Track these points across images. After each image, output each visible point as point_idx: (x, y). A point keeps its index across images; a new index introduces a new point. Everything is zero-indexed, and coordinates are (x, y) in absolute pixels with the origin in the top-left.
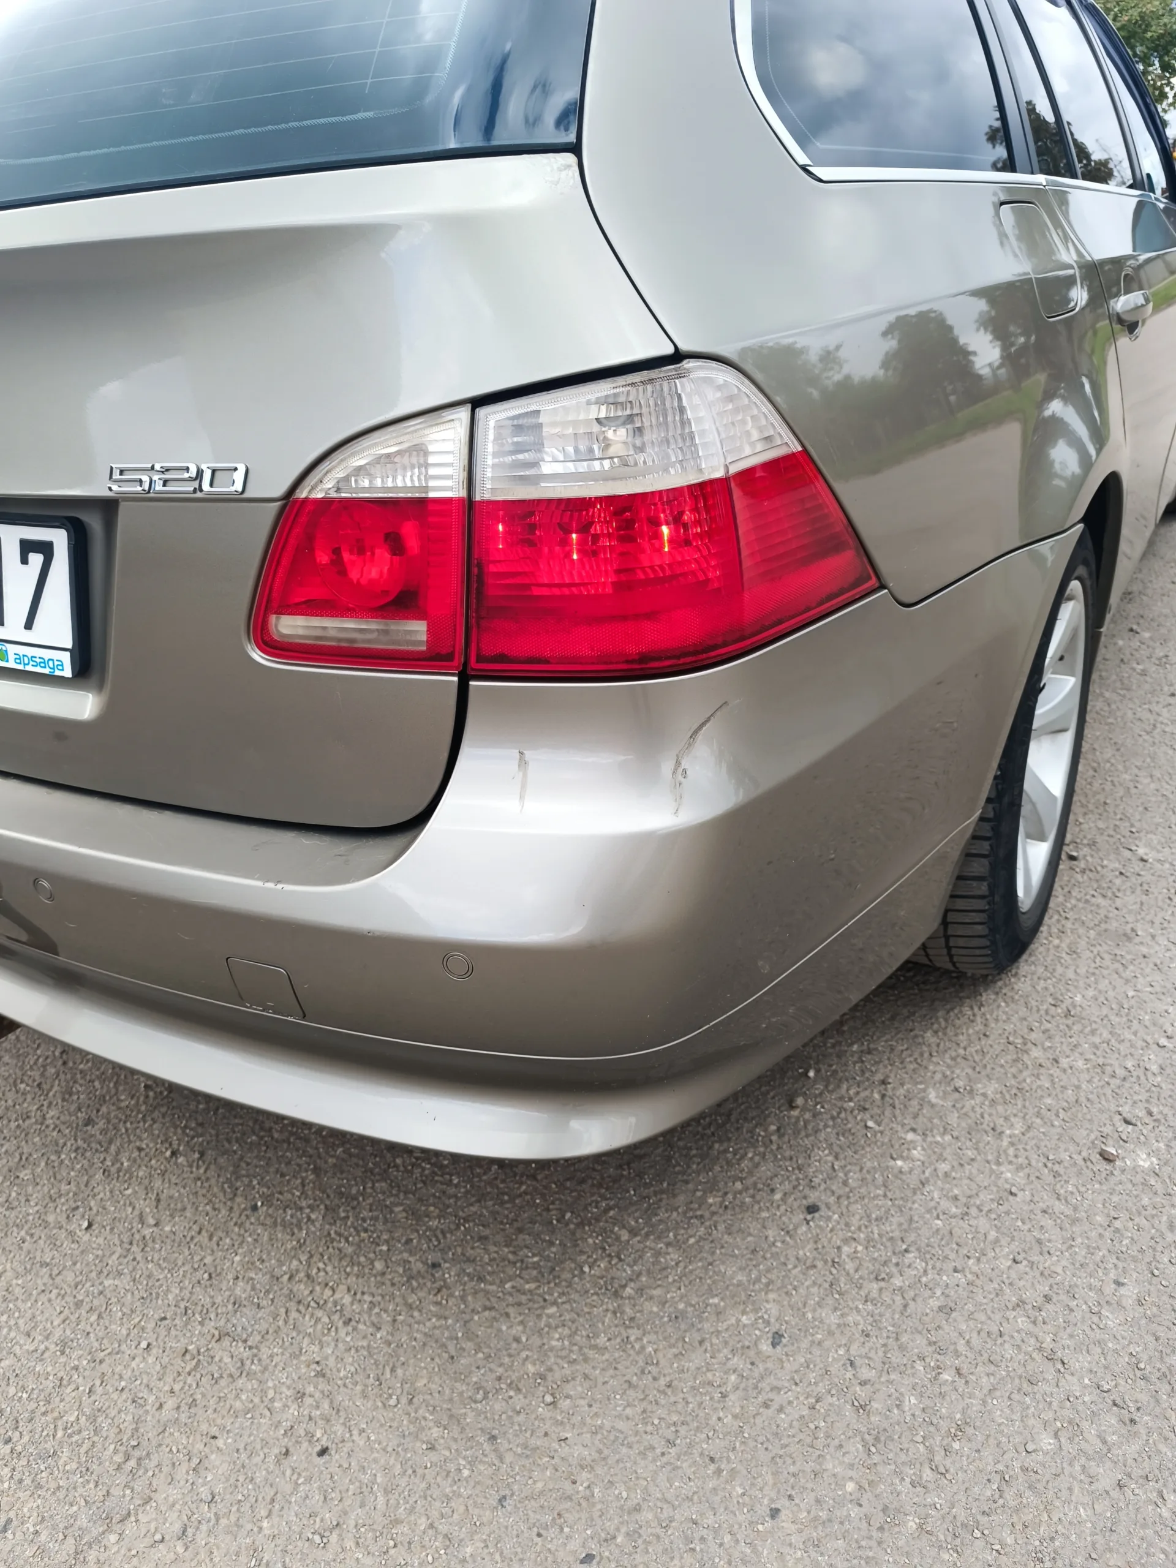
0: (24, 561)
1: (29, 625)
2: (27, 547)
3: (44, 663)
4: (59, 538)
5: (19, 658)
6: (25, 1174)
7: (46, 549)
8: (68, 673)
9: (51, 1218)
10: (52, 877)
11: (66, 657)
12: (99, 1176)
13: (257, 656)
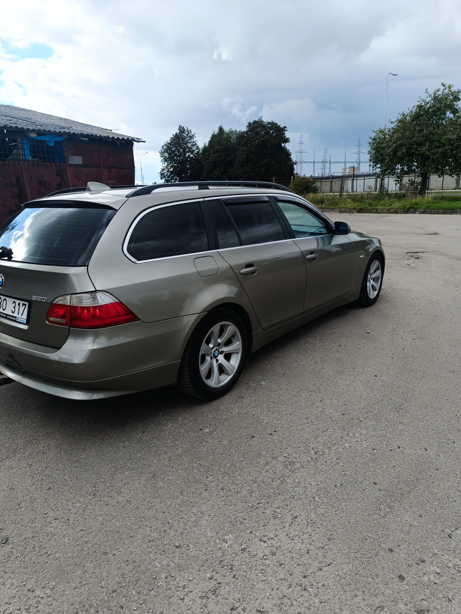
0: (23, 306)
1: (22, 315)
2: (23, 304)
3: (23, 321)
4: (27, 304)
5: (20, 320)
6: (11, 416)
7: (25, 305)
8: (25, 323)
9: (13, 422)
10: (18, 352)
11: (25, 320)
12: (24, 417)
13: (47, 322)
